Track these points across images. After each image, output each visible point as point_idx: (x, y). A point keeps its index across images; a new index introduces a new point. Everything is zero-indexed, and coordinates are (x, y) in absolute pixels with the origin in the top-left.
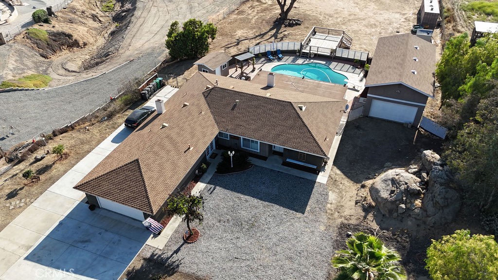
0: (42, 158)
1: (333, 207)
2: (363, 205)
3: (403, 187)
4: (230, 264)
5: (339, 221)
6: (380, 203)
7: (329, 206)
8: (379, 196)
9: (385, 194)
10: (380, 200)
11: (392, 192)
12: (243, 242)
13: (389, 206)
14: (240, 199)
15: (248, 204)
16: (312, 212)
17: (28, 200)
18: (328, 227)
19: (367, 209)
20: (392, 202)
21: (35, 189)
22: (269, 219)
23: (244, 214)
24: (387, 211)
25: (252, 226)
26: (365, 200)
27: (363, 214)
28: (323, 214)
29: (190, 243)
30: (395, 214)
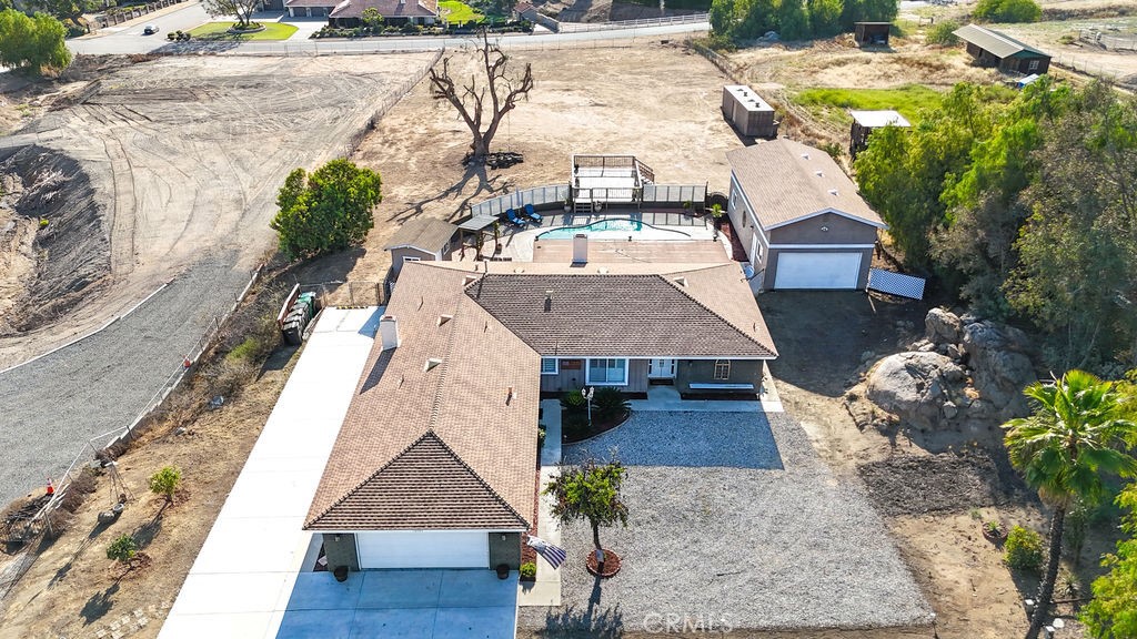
0: (118, 514)
1: (824, 445)
2: (876, 425)
3: (934, 374)
4: (716, 589)
5: (852, 464)
6: (906, 412)
7: (815, 445)
8: (900, 402)
9: (909, 395)
10: (903, 407)
11: (920, 387)
12: (710, 546)
13: (928, 411)
14: (647, 475)
15: (669, 480)
16: (795, 462)
17: (152, 608)
18: (841, 479)
19: (889, 430)
20: (930, 403)
21: (152, 581)
22: (729, 495)
23: (676, 499)
24: (928, 421)
25: (706, 515)
26: (874, 418)
27: (886, 440)
28: (816, 461)
29: (612, 576)
30: (943, 423)
